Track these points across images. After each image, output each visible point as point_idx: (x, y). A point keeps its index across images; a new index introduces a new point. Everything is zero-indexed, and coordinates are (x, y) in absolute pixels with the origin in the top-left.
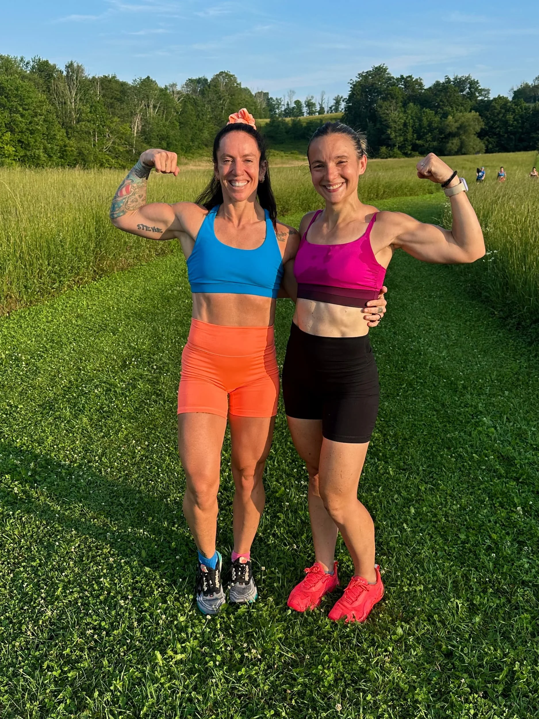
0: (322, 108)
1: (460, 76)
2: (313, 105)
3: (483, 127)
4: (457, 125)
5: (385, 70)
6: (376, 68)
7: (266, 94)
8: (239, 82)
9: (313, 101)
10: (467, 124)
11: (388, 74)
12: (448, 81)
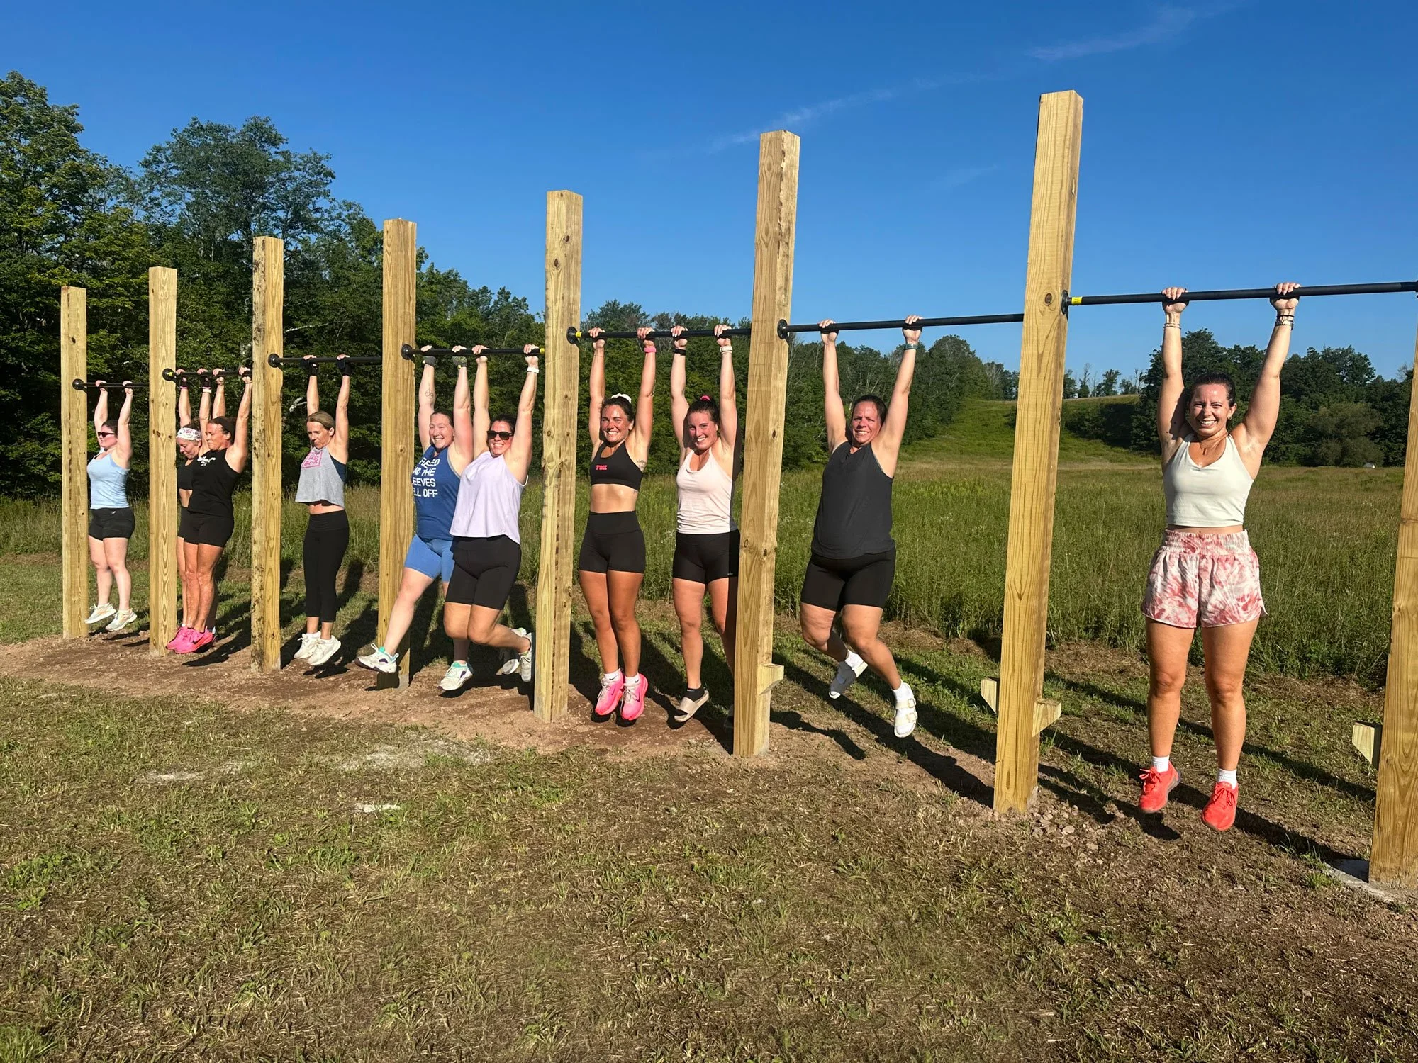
0: (1084, 386)
1: (1334, 348)
2: (1073, 382)
3: (1381, 424)
4: (1336, 420)
5: (1210, 336)
6: (1193, 335)
7: (1000, 366)
8: (971, 350)
9: (1072, 377)
10: (1353, 420)
11: (1213, 343)
12: (1313, 353)
